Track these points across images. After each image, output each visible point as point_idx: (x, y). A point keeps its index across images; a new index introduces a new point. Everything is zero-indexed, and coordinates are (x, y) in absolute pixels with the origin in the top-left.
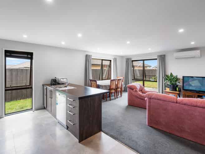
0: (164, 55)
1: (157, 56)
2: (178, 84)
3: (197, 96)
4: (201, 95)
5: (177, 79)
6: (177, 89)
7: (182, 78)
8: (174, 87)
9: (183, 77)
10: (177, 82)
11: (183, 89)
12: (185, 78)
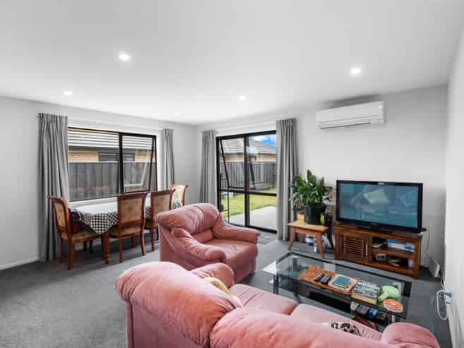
0: (293, 121)
1: (277, 122)
2: (326, 202)
3: (371, 239)
4: (382, 236)
5: (323, 189)
6: (322, 218)
7: (334, 185)
8: (315, 213)
9: (338, 182)
10: (324, 197)
11: (339, 219)
12: (342, 185)
